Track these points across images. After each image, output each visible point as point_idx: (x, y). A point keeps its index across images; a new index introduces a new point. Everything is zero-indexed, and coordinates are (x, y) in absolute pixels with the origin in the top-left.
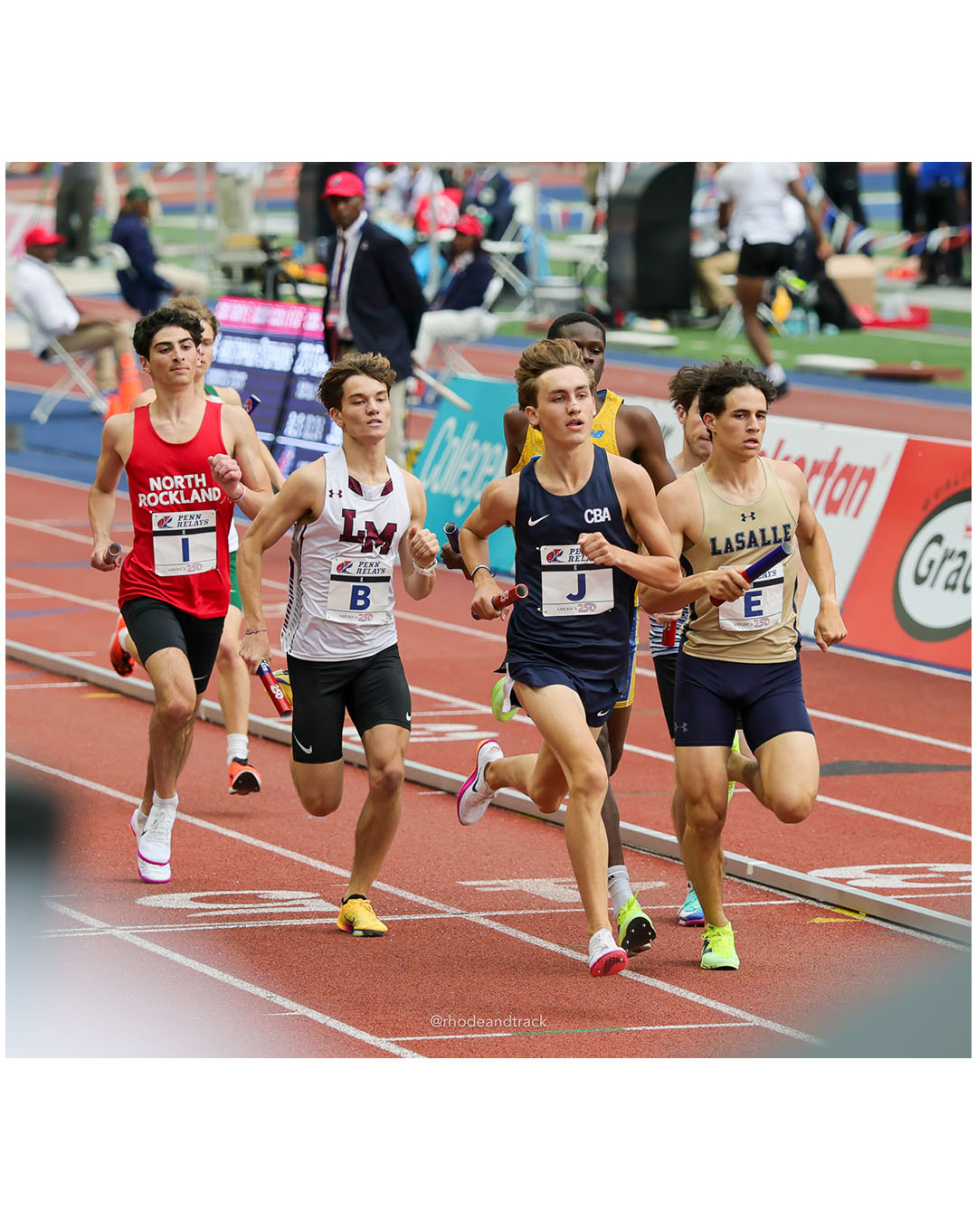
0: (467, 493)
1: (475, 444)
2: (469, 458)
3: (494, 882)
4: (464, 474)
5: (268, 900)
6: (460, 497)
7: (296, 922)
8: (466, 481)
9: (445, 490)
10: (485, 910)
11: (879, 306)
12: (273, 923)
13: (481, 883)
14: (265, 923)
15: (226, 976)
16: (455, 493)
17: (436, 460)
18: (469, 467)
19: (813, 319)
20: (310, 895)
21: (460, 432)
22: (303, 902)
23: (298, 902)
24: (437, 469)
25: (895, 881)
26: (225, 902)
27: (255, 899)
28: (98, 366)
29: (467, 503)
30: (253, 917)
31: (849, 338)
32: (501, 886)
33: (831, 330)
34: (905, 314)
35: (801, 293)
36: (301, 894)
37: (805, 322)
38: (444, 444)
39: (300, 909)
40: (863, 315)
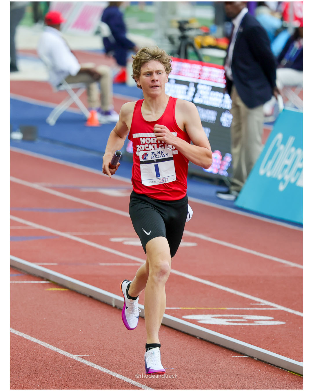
0: (287, 178)
1: (293, 149)
2: (289, 158)
4: (286, 166)
6: (283, 180)
8: (286, 171)
9: (274, 176)
16: (280, 177)
17: (270, 158)
18: (289, 162)
21: (284, 142)
24: (270, 163)
28: (88, 92)
29: (286, 184)
38: (275, 148)
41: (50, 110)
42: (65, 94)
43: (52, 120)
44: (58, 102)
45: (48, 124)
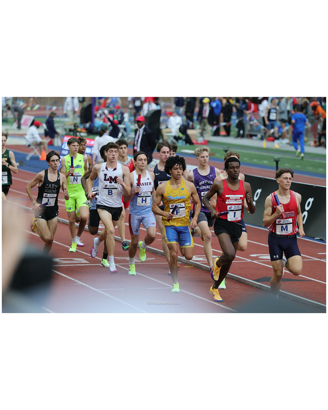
3: (120, 257)
5: (74, 260)
7: (80, 265)
10: (118, 263)
11: (197, 140)
12: (75, 265)
13: (117, 257)
14: (74, 265)
15: (66, 276)
19: (184, 143)
20: (83, 259)
22: (82, 261)
23: (80, 261)
25: (201, 259)
26: (66, 261)
27: (72, 260)
30: (71, 264)
31: (192, 146)
32: (121, 258)
33: (188, 145)
34: (203, 142)
35: (182, 137)
36: (81, 259)
37: (182, 143)
39: (81, 262)
40: (194, 141)
41: (27, 155)
42: (32, 149)
43: (28, 158)
44: (30, 152)
45: (27, 160)
